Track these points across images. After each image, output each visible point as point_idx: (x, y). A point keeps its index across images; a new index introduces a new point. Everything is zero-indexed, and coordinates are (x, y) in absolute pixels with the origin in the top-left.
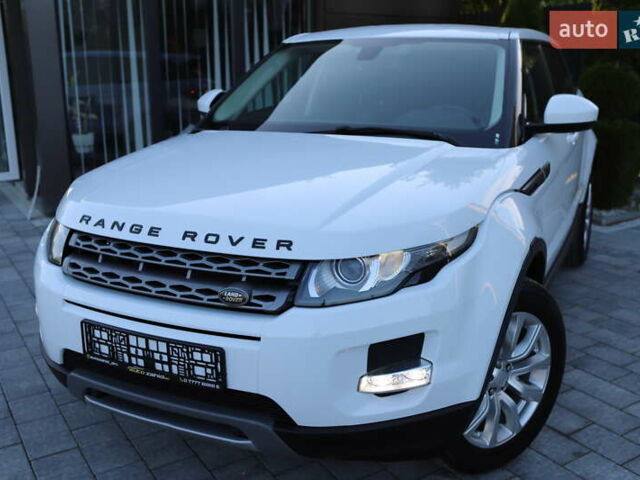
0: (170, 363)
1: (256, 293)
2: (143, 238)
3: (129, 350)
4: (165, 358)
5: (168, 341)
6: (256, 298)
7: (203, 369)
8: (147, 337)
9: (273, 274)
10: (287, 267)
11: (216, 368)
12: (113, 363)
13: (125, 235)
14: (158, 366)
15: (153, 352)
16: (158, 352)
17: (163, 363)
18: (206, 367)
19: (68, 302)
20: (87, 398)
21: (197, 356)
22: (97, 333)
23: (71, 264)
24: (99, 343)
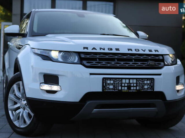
0: (136, 86)
4: (135, 85)
5: (136, 79)
6: (157, 64)
8: (129, 79)
9: (157, 58)
11: (151, 85)
12: (116, 90)
13: (107, 51)
14: (132, 88)
15: (131, 83)
16: (133, 83)
17: (134, 86)
18: (148, 85)
19: (91, 74)
20: (95, 110)
21: (146, 82)
22: (109, 82)
23: (87, 62)
24: (109, 85)
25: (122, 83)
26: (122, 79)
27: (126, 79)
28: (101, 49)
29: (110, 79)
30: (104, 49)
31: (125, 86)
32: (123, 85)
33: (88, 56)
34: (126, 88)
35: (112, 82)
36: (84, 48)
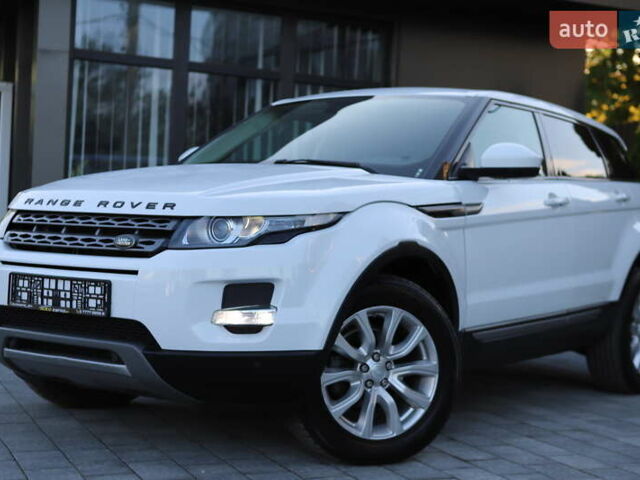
0: (71, 300)
1: (141, 240)
2: (69, 208)
3: (42, 293)
4: (68, 296)
5: (71, 280)
6: (142, 243)
7: (94, 301)
8: (57, 279)
9: (158, 227)
10: (168, 222)
11: (104, 299)
12: (29, 306)
13: (56, 208)
14: (63, 303)
15: (60, 291)
16: (64, 290)
17: (65, 299)
18: (97, 299)
20: (5, 349)
21: (91, 290)
23: (11, 235)
24: (21, 291)
25: (43, 289)
26: (44, 277)
27: (50, 278)
29: (24, 276)
31: (48, 298)
34: (50, 302)
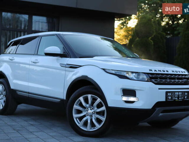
0: (182, 97)
2: (166, 73)
5: (182, 92)
12: (173, 100)
13: (162, 72)
15: (179, 95)
17: (180, 97)
18: (186, 96)
19: (159, 89)
20: (160, 114)
21: (186, 94)
22: (169, 94)
23: (155, 81)
24: (169, 96)
25: (175, 95)
26: (175, 92)
27: (177, 92)
28: (159, 71)
29: (169, 92)
30: (161, 71)
31: (176, 97)
32: (176, 96)
33: (154, 76)
34: (177, 98)
35: (170, 94)
36: (150, 70)
